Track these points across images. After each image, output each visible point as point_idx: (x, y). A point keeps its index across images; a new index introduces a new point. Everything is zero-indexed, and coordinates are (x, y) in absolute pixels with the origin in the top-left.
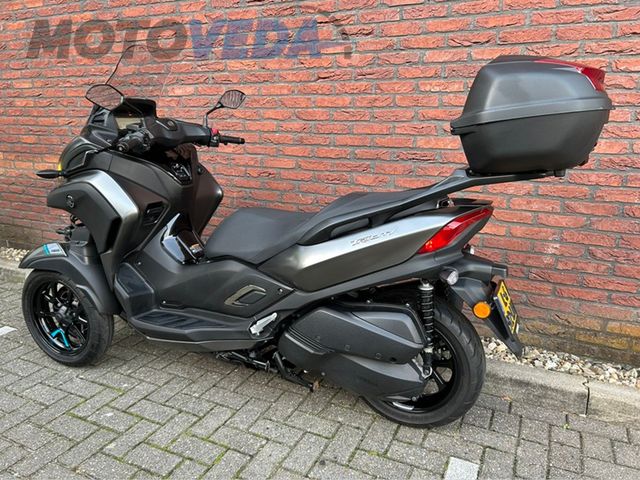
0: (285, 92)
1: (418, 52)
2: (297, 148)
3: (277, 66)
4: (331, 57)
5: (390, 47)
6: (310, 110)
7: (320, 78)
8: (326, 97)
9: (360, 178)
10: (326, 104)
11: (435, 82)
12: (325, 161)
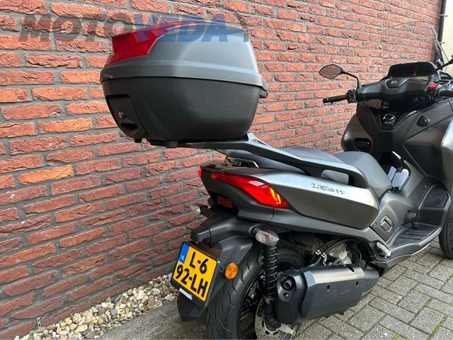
0: (269, 58)
1: (332, 38)
2: (275, 104)
3: (263, 36)
4: (295, 34)
5: (321, 33)
6: (283, 73)
7: (289, 49)
8: (292, 64)
9: (307, 121)
10: (293, 69)
11: (338, 57)
12: (291, 111)
